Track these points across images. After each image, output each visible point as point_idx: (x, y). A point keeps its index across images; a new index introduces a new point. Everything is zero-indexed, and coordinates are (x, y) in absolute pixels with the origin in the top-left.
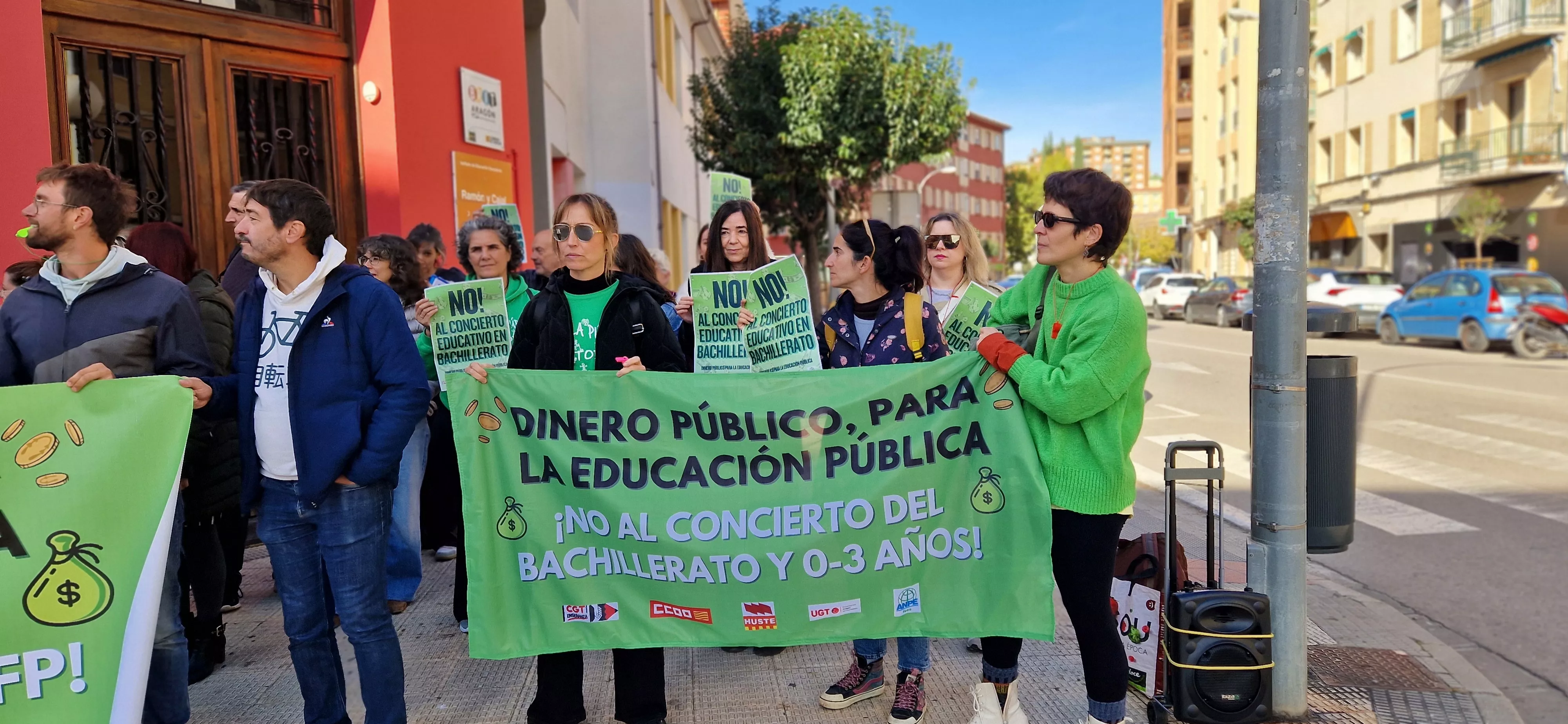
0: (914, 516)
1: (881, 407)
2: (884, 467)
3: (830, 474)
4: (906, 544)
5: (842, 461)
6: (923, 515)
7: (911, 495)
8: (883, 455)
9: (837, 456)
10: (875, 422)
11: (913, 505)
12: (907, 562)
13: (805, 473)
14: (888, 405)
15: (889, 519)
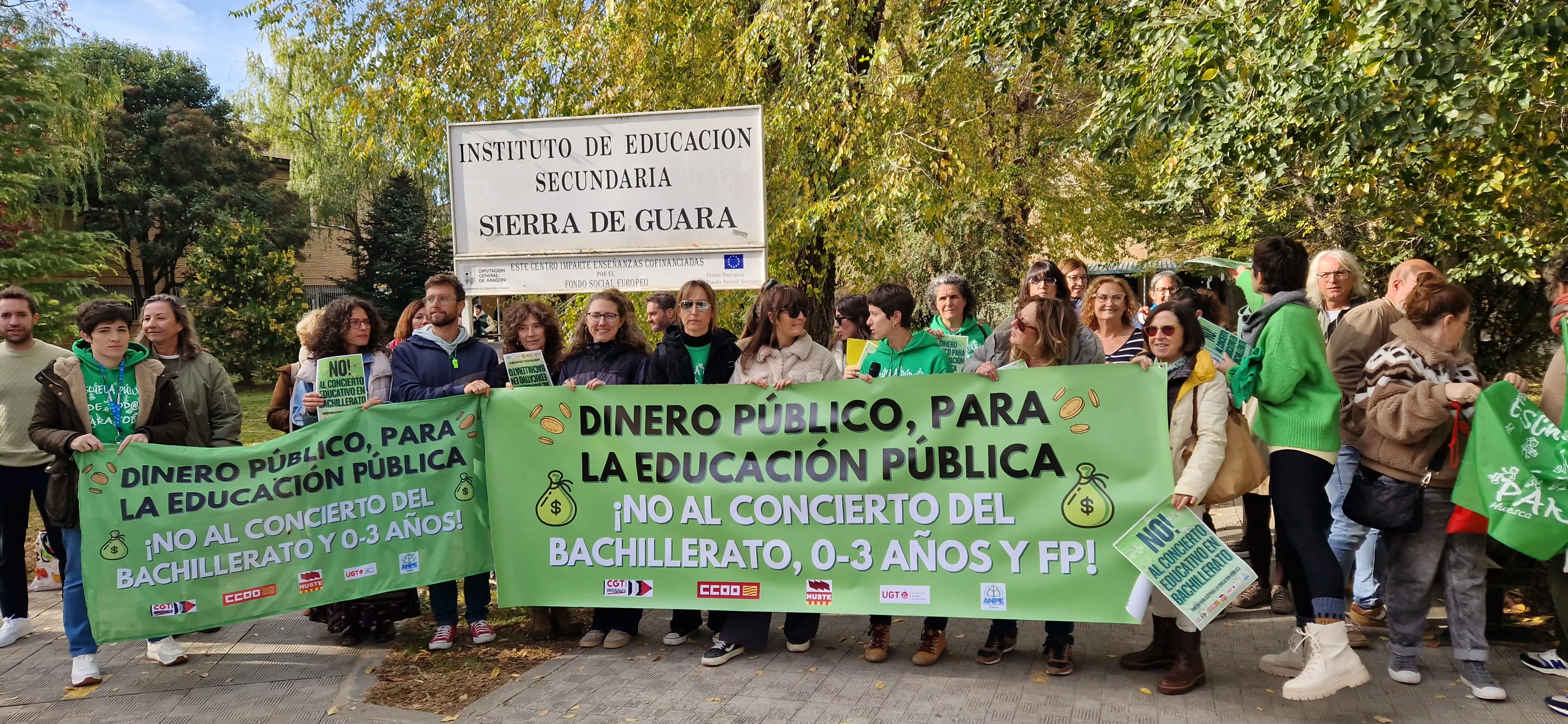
0: (412, 506)
1: (389, 433)
2: (392, 474)
3: (357, 480)
4: (407, 523)
5: (364, 472)
6: (419, 505)
7: (411, 492)
8: (391, 466)
9: (361, 469)
10: (385, 444)
11: (412, 499)
12: (407, 536)
13: (340, 482)
14: (394, 433)
15: (396, 508)
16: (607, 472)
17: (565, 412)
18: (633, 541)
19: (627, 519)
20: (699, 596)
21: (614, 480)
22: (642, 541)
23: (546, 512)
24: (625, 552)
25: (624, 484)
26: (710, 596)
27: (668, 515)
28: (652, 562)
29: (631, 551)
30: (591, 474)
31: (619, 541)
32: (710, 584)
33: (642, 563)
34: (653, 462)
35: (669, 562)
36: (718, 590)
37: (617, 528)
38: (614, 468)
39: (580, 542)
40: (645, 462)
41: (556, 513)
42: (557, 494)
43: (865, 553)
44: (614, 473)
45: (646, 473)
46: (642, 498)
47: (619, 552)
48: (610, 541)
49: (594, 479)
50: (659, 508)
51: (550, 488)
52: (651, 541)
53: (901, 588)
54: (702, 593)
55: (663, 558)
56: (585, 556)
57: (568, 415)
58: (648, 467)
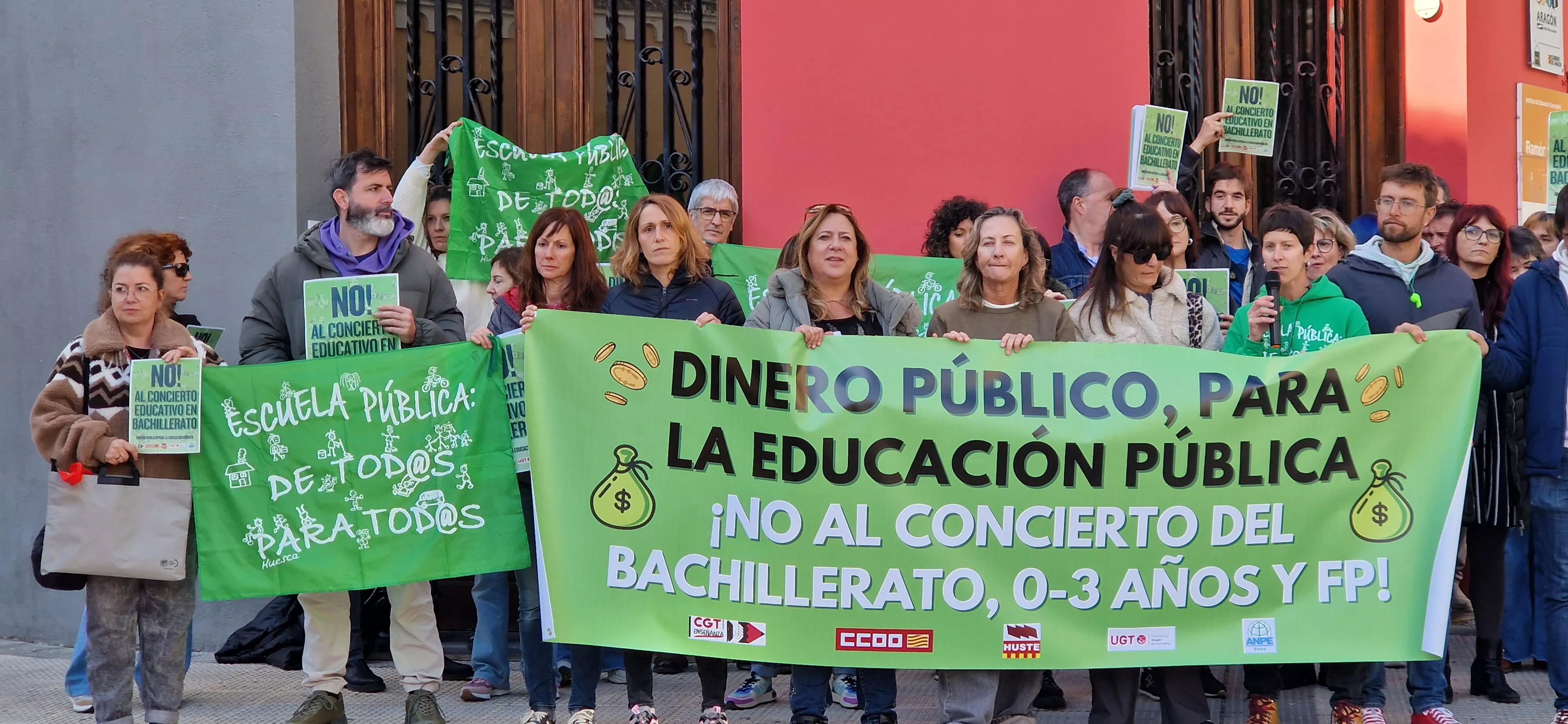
16: (706, 458)
17: (651, 357)
18: (735, 564)
19: (730, 531)
20: (839, 647)
21: (715, 469)
22: (749, 565)
23: (606, 506)
24: (724, 578)
25: (730, 477)
26: (855, 648)
27: (793, 531)
28: (763, 597)
29: (732, 579)
30: (683, 455)
31: (715, 561)
32: (856, 631)
33: (748, 597)
34: (777, 449)
35: (791, 599)
36: (869, 640)
37: (715, 543)
38: (716, 451)
39: (657, 557)
40: (768, 448)
41: (622, 509)
42: (626, 481)
43: (1090, 587)
44: (715, 459)
45: (767, 465)
46: (755, 502)
47: (715, 577)
48: (702, 560)
49: (686, 464)
50: (779, 519)
51: (615, 470)
52: (763, 568)
53: (1137, 631)
54: (843, 643)
55: (782, 593)
56: (663, 577)
57: (654, 363)
58: (772, 457)
